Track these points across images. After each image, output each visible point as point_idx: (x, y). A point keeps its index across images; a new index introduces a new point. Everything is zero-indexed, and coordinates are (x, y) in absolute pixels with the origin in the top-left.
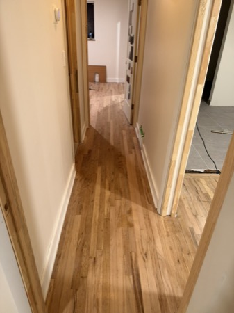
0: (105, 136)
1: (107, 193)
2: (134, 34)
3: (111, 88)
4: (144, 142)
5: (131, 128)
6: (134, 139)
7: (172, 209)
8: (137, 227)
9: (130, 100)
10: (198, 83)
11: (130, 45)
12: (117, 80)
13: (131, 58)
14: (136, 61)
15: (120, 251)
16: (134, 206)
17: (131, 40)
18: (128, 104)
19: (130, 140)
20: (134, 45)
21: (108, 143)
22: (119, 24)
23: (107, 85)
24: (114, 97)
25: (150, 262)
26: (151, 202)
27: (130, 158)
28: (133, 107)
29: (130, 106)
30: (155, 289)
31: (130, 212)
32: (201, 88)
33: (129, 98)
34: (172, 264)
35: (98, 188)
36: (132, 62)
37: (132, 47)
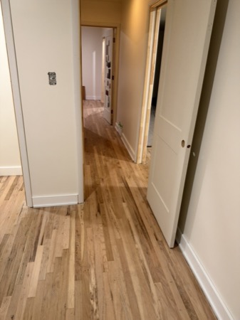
0: (94, 131)
1: (103, 157)
2: (110, 60)
3: (91, 103)
4: (122, 131)
5: (112, 127)
6: (115, 132)
7: (143, 158)
8: (123, 168)
9: (110, 108)
10: (150, 84)
11: (108, 68)
12: (94, 98)
13: (109, 77)
14: (113, 79)
15: (116, 176)
16: (120, 161)
17: (109, 65)
18: (109, 110)
19: (112, 133)
20: (111, 68)
21: (97, 135)
22: (94, 53)
23: (86, 102)
24: (94, 109)
25: (132, 179)
26: (131, 159)
27: (114, 142)
28: (112, 112)
29: (110, 111)
30: (136, 186)
31: (118, 163)
32: (152, 86)
33: (108, 106)
34: (144, 178)
35: (96, 155)
36: (110, 80)
37: (109, 70)
